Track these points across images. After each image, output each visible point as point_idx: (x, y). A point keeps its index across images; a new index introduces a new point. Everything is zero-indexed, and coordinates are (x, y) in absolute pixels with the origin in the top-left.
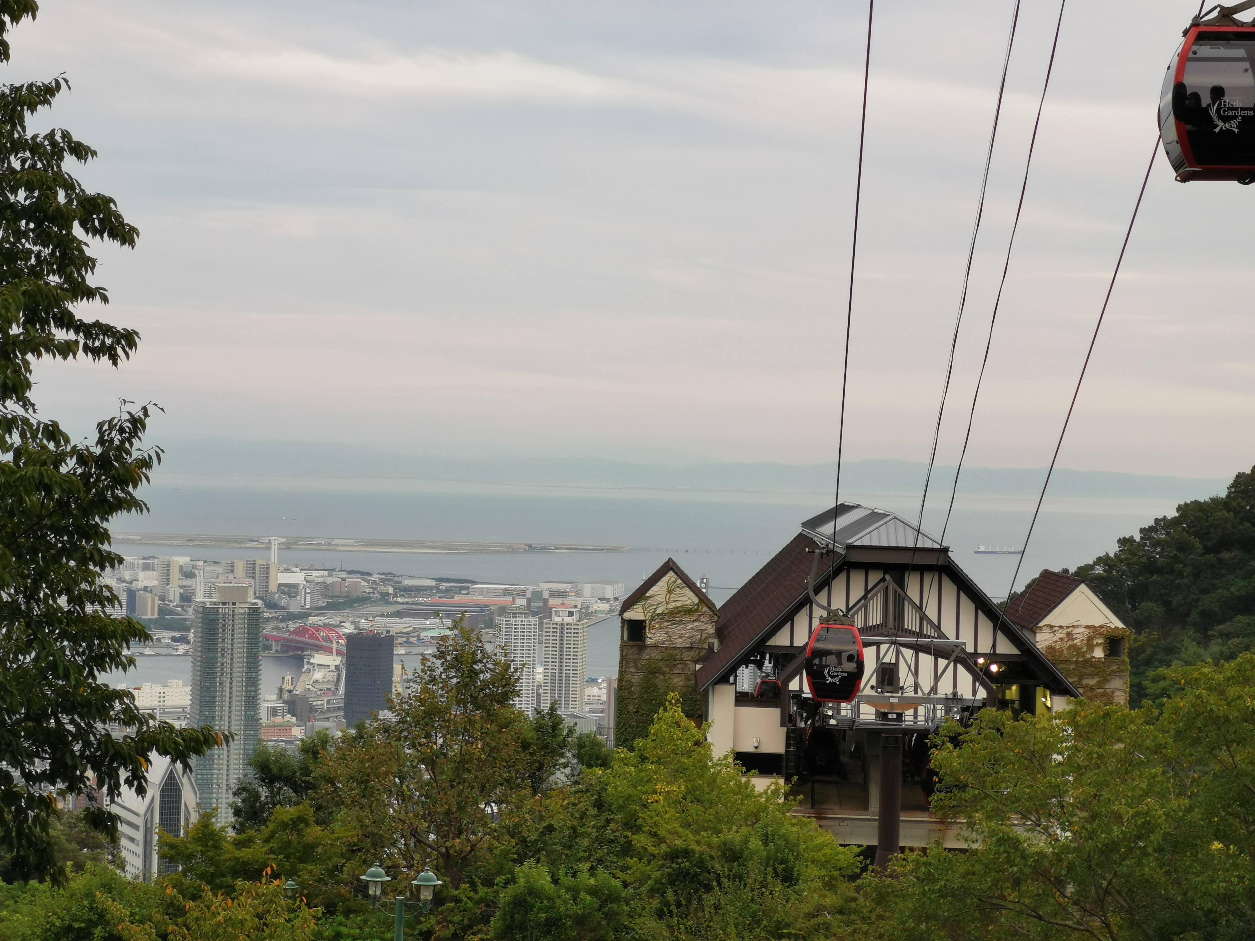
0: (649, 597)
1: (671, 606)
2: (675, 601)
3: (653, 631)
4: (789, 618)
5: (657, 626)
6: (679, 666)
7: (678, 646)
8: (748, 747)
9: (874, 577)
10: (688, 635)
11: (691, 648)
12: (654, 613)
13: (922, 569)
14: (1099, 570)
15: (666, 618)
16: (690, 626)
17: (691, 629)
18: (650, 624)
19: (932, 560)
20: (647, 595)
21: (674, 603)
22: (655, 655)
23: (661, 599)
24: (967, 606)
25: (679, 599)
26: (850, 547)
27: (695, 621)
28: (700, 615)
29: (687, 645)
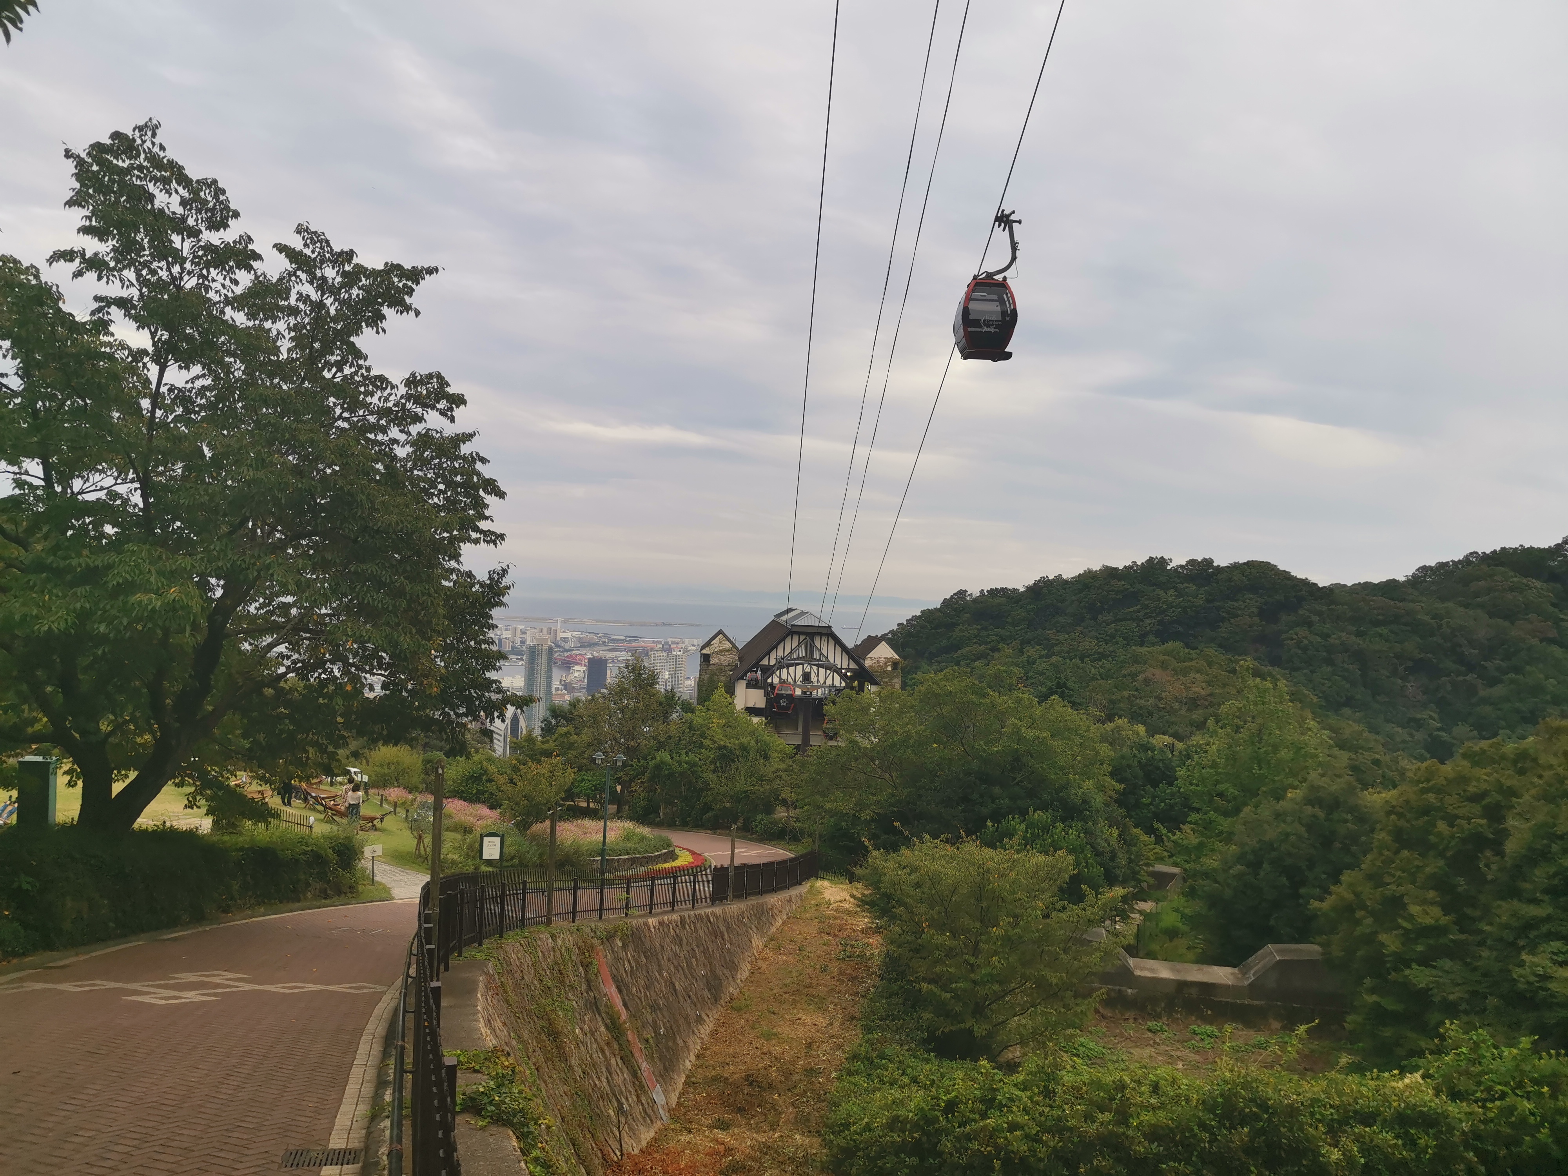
1: (721, 648)
2: (722, 646)
3: (713, 658)
4: (768, 654)
5: (715, 656)
8: (750, 705)
9: (802, 637)
10: (727, 660)
12: (714, 651)
13: (821, 635)
14: (890, 636)
15: (719, 653)
16: (728, 656)
18: (712, 655)
19: (825, 631)
20: (711, 644)
22: (714, 668)
23: (717, 645)
24: (839, 649)
25: (724, 645)
26: (793, 625)
27: (730, 654)
28: (732, 652)
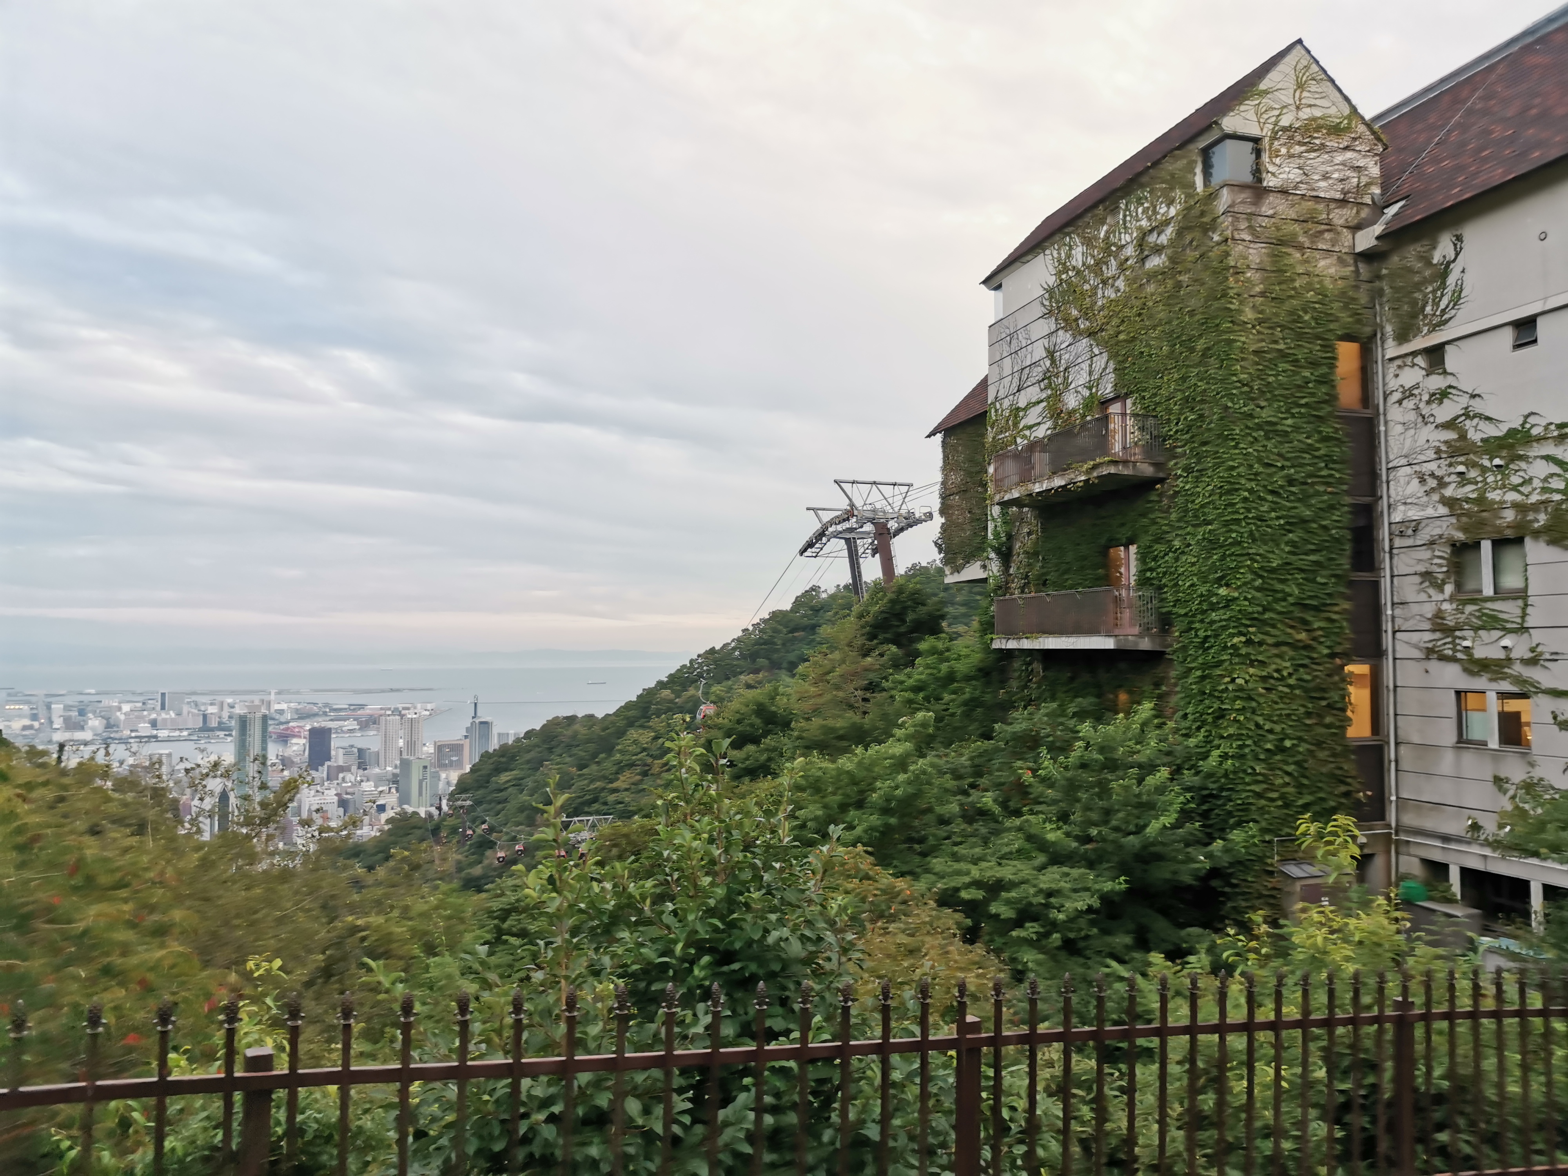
0: (1266, 92)
1: (1305, 113)
2: (1310, 106)
3: (1278, 161)
5: (1284, 151)
6: (1327, 236)
7: (1322, 195)
10: (1336, 176)
11: (1343, 202)
12: (1276, 124)
15: (1298, 138)
16: (1339, 158)
17: (1343, 164)
18: (1271, 148)
20: (1262, 86)
21: (1308, 110)
23: (1286, 97)
25: (1318, 102)
27: (1346, 148)
28: (1355, 139)
29: (1338, 196)
